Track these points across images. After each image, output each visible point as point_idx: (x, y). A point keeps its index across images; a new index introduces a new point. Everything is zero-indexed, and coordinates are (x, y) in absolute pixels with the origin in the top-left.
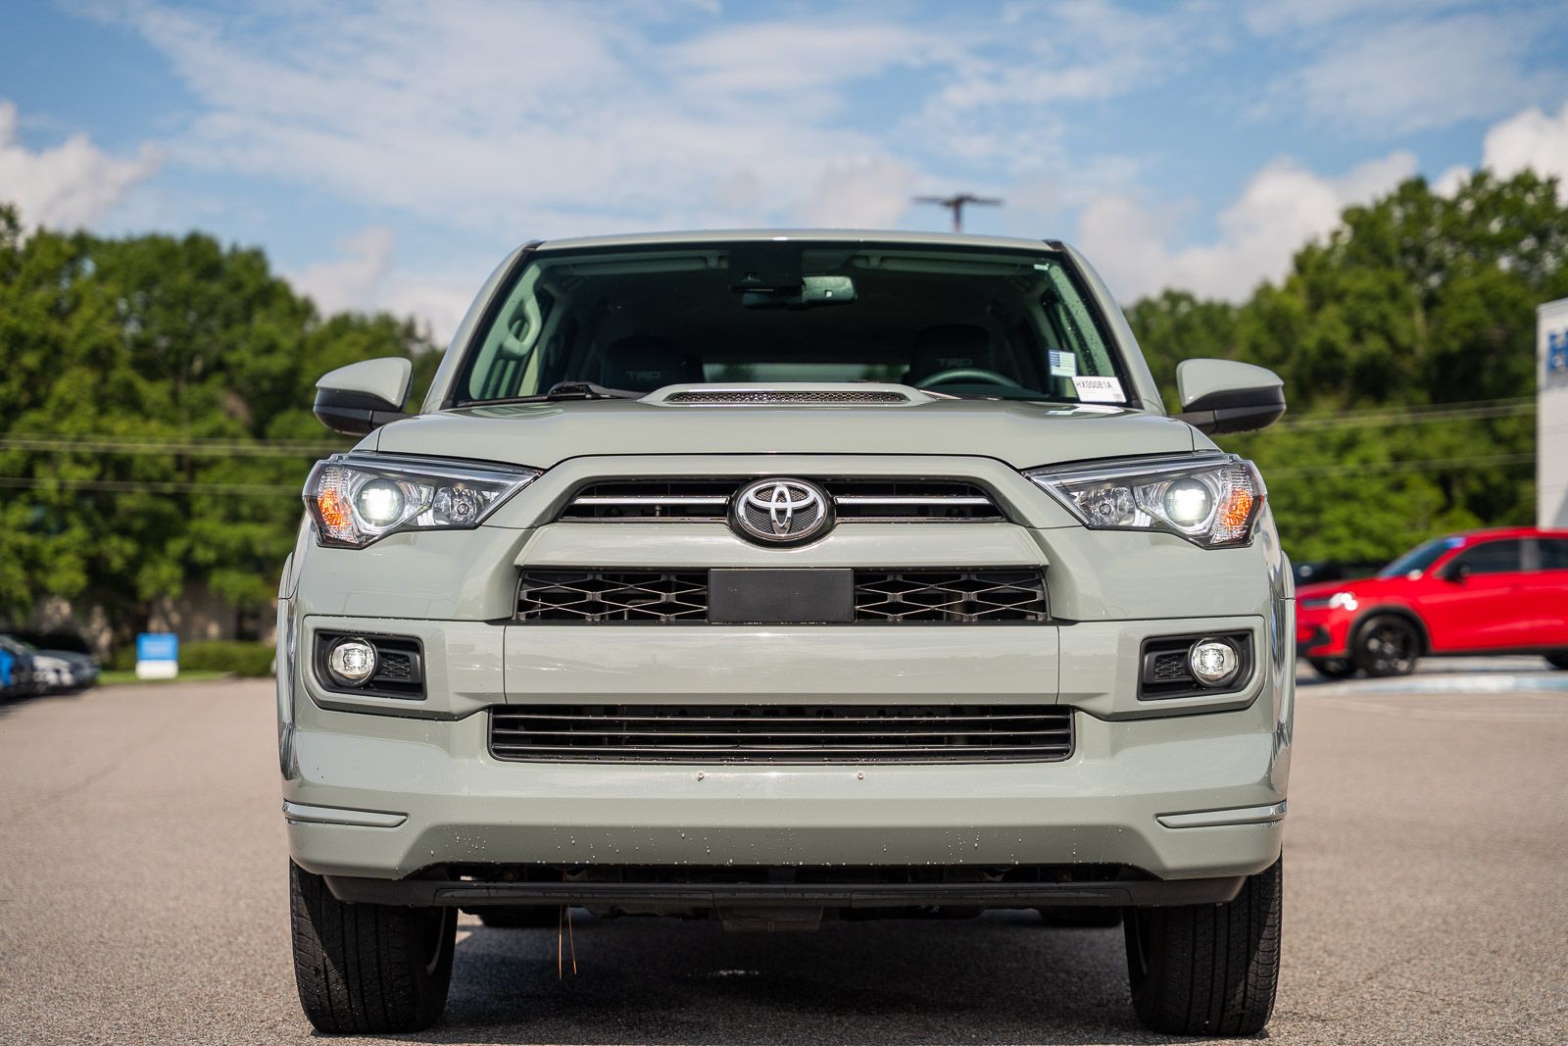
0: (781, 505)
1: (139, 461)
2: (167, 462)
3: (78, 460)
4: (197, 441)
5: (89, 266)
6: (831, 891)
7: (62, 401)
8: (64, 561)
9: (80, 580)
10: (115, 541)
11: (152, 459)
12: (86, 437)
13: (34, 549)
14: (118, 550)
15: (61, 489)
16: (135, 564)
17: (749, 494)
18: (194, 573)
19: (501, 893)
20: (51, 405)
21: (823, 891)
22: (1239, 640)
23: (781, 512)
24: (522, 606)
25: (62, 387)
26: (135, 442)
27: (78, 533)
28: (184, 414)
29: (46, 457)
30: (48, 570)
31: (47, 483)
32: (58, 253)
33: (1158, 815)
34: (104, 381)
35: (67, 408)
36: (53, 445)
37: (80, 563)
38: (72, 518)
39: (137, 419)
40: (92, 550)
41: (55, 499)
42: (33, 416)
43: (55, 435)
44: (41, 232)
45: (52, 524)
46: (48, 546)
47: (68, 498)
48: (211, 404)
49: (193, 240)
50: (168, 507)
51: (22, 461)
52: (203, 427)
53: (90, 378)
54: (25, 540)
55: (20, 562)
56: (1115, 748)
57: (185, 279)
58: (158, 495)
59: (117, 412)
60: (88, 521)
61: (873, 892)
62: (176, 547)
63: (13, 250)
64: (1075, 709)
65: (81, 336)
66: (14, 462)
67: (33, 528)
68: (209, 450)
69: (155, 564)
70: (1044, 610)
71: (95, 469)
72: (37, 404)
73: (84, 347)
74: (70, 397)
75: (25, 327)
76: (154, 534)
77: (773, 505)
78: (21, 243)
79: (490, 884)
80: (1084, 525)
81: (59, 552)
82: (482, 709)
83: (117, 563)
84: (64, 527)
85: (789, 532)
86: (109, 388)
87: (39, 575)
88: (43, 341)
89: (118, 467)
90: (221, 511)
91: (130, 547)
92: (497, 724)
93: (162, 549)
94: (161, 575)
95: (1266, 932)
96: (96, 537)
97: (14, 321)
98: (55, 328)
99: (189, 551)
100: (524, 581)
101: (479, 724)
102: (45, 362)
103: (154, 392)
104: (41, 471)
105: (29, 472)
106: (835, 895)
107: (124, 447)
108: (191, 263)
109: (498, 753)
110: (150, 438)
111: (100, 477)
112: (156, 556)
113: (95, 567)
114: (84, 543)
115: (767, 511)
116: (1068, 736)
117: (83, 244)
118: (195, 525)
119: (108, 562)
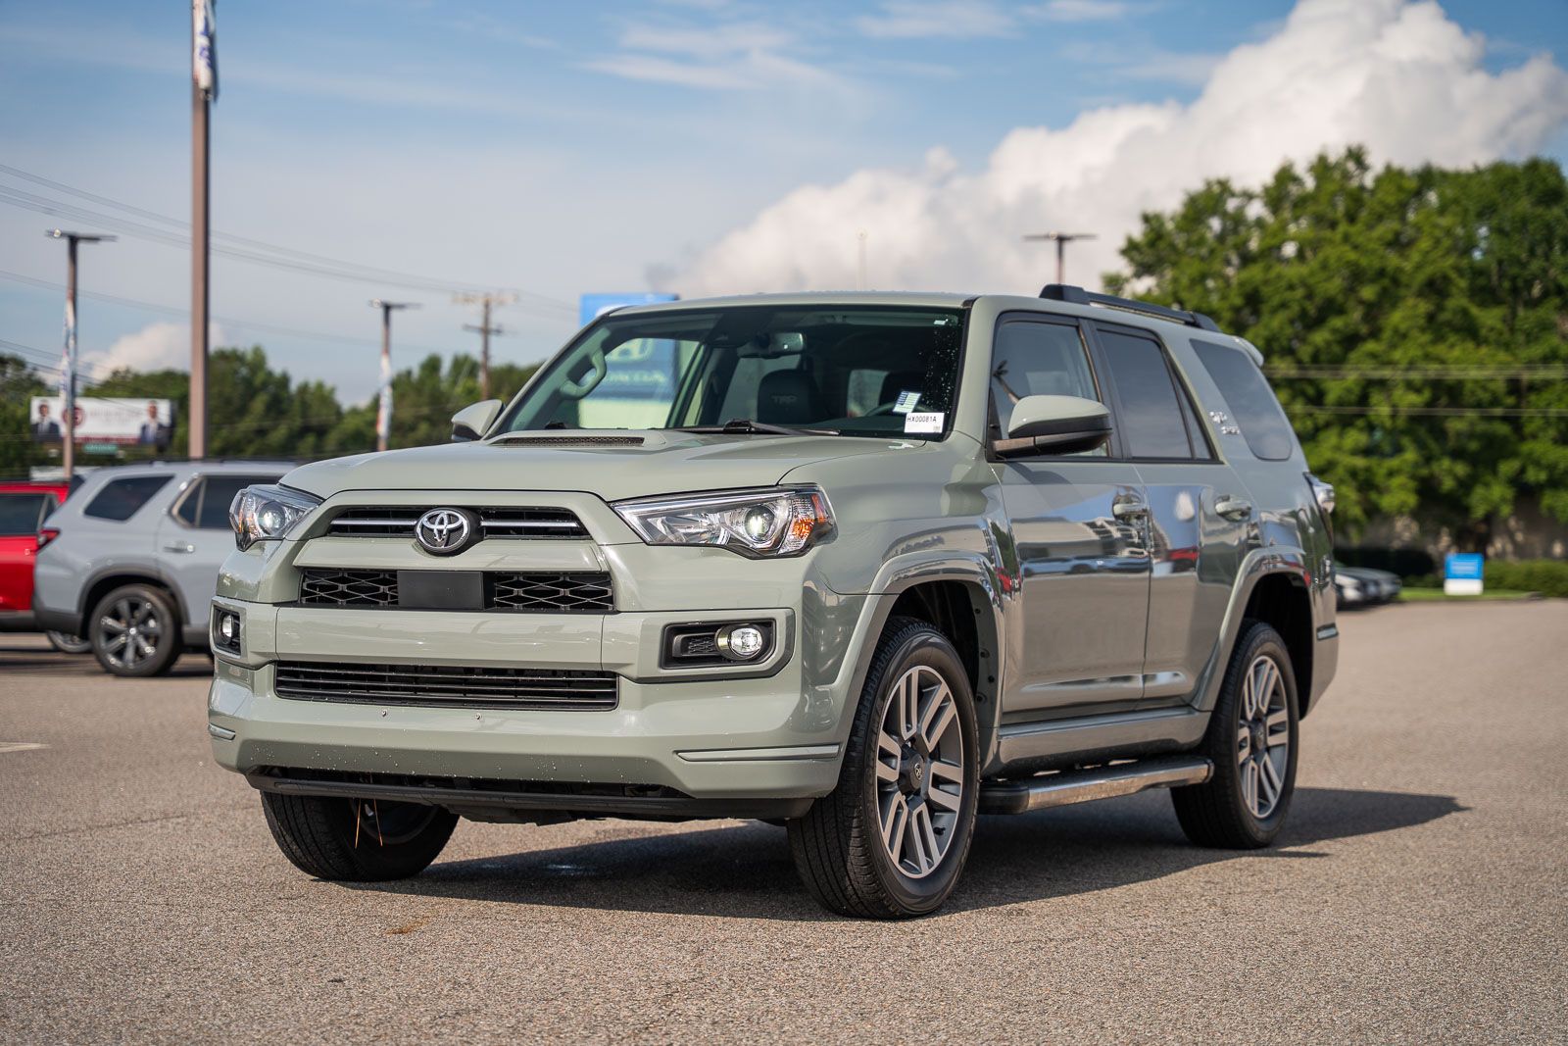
0: (441, 527)
1: (1469, 386)
2: (1500, 386)
3: (1410, 386)
4: (1531, 364)
5: (1433, 197)
6: (490, 796)
7: (1396, 331)
8: (1396, 481)
9: (1412, 500)
10: (1446, 463)
11: (1482, 384)
12: (1419, 365)
13: (1368, 470)
14: (1448, 472)
15: (1394, 416)
16: (1466, 485)
17: (424, 520)
18: (1526, 494)
19: (305, 787)
20: (1387, 334)
21: (486, 796)
22: (765, 626)
23: (440, 532)
24: (304, 593)
25: (1396, 318)
26: (1464, 369)
27: (1410, 455)
28: (1521, 338)
29: (1382, 384)
30: (1380, 491)
31: (1381, 410)
32: (1400, 189)
33: (677, 752)
34: (1440, 308)
35: (1402, 336)
36: (1386, 373)
37: (1412, 484)
38: (1406, 441)
39: (1470, 345)
40: (1424, 472)
41: (1388, 423)
42: (1371, 346)
43: (1390, 363)
44: (1388, 169)
45: (1387, 448)
46: (1381, 467)
47: (1401, 423)
48: (1546, 327)
49: (1534, 166)
50: (1503, 429)
51: (1357, 390)
52: (1537, 350)
53: (1424, 307)
54: (1360, 462)
55: (1354, 484)
56: (644, 703)
57: (1524, 205)
58: (1491, 419)
59: (1452, 338)
60: (1421, 445)
61: (516, 798)
62: (1507, 468)
63: (1362, 188)
64: (619, 675)
65: (1419, 267)
66: (1349, 391)
67: (1367, 452)
68: (1541, 374)
69: (1487, 485)
70: (612, 603)
71: (1427, 394)
72: (1375, 334)
73: (1421, 278)
74: (1403, 327)
75: (1364, 262)
76: (1485, 455)
77: (436, 527)
78: (1369, 180)
79: (298, 781)
80: (645, 542)
81: (1391, 474)
82: (270, 662)
83: (1448, 484)
84: (1398, 450)
85: (446, 545)
86: (1445, 316)
87: (1373, 496)
88: (1381, 273)
89: (1449, 393)
90: (1552, 432)
91: (1461, 469)
92: (280, 673)
93: (1495, 472)
94: (1493, 494)
95: (852, 841)
96: (1428, 459)
97: (1352, 256)
98: (1393, 260)
99: (1523, 470)
100: (305, 577)
101: (267, 674)
102: (1384, 293)
103: (1490, 318)
104: (1376, 397)
105: (1363, 400)
106: (493, 799)
107: (1454, 373)
108: (1530, 189)
109: (280, 694)
110: (1481, 364)
111: (1431, 403)
112: (1489, 478)
113: (1426, 489)
114: (1416, 465)
115: (432, 530)
116: (615, 693)
117: (1428, 177)
118: (1526, 447)
119: (1440, 483)
